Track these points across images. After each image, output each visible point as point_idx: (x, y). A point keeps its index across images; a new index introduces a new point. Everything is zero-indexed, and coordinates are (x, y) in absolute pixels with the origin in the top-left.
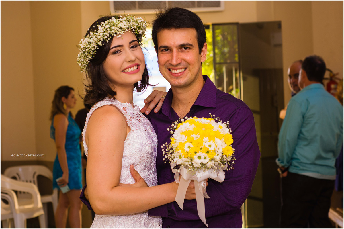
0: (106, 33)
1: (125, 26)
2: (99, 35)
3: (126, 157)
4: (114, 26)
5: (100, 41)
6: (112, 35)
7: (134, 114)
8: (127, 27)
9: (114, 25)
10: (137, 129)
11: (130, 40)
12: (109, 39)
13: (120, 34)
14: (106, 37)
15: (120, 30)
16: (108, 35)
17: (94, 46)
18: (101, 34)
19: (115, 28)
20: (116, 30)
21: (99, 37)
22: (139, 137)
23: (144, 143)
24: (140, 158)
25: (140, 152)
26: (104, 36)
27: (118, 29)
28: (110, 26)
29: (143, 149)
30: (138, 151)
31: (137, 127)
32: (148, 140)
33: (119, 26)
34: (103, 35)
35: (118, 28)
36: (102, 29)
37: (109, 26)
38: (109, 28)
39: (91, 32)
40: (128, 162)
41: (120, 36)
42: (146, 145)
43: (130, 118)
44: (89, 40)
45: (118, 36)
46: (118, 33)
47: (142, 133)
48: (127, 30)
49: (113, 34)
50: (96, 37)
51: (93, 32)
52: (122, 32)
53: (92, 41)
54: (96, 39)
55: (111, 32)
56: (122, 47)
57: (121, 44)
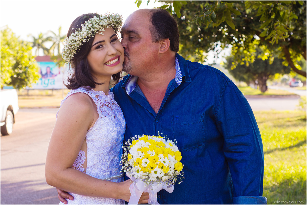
0: (89, 32)
1: (106, 24)
2: (84, 34)
3: (93, 141)
5: (84, 38)
6: (95, 33)
7: (107, 101)
9: (96, 24)
10: (105, 117)
11: (111, 36)
13: (101, 31)
15: (101, 28)
16: (92, 33)
17: (79, 43)
19: (98, 26)
20: (98, 28)
22: (107, 124)
23: (111, 129)
24: (106, 143)
25: (106, 137)
26: (87, 34)
27: (100, 27)
28: (93, 25)
29: (109, 135)
30: (104, 136)
31: (106, 114)
32: (115, 127)
35: (100, 26)
37: (91, 25)
38: (92, 26)
39: (75, 31)
40: (94, 145)
41: (102, 33)
42: (112, 132)
43: (102, 105)
44: (74, 38)
45: (100, 34)
46: (100, 30)
47: (110, 121)
48: (108, 27)
51: (77, 30)
55: (94, 30)
56: (104, 42)
57: (103, 40)
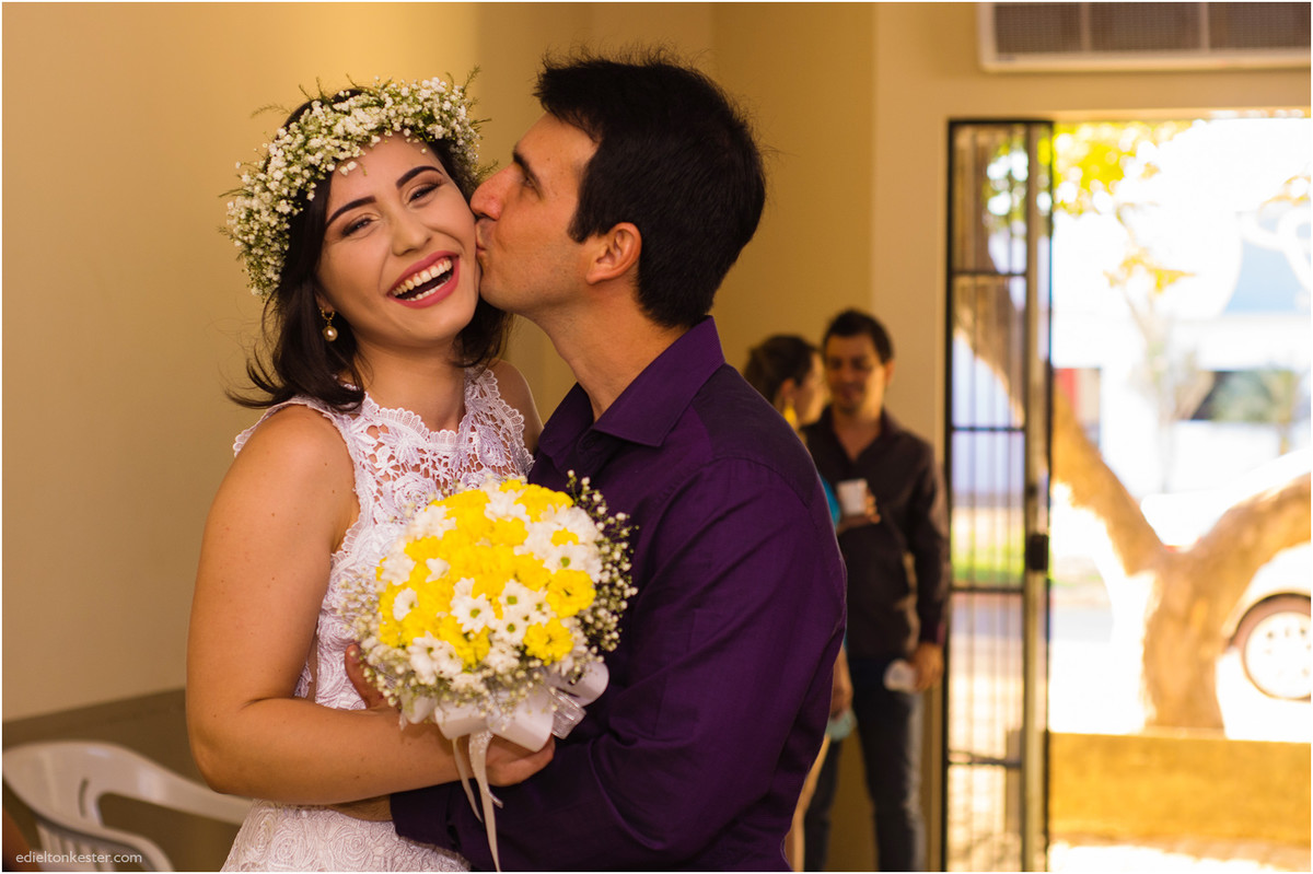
0: (296, 169)
1: (365, 126)
2: (273, 180)
4: (321, 136)
5: (281, 198)
6: (320, 169)
8: (373, 126)
9: (319, 132)
10: (396, 517)
11: (401, 174)
12: (313, 185)
13: (348, 160)
14: (298, 182)
15: (346, 145)
16: (308, 172)
17: (268, 219)
18: (279, 175)
19: (329, 138)
20: (330, 147)
21: (272, 186)
26: (290, 177)
27: (337, 143)
28: (308, 138)
33: (338, 130)
34: (288, 175)
35: (338, 138)
36: (281, 153)
37: (300, 138)
38: (305, 144)
41: (352, 165)
45: (344, 170)
46: (341, 156)
48: (375, 139)
49: (323, 166)
50: (266, 189)
52: (357, 151)
53: (255, 204)
54: (268, 194)
55: (311, 159)
56: (370, 204)
57: (368, 195)
